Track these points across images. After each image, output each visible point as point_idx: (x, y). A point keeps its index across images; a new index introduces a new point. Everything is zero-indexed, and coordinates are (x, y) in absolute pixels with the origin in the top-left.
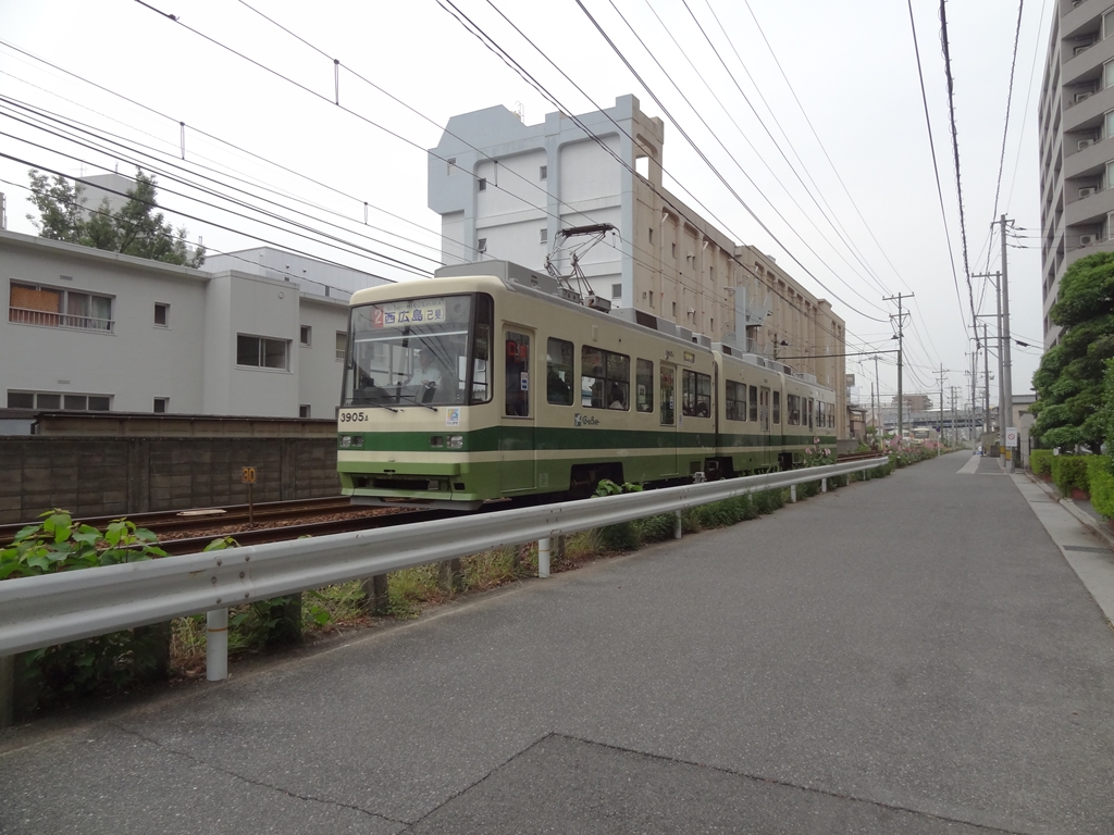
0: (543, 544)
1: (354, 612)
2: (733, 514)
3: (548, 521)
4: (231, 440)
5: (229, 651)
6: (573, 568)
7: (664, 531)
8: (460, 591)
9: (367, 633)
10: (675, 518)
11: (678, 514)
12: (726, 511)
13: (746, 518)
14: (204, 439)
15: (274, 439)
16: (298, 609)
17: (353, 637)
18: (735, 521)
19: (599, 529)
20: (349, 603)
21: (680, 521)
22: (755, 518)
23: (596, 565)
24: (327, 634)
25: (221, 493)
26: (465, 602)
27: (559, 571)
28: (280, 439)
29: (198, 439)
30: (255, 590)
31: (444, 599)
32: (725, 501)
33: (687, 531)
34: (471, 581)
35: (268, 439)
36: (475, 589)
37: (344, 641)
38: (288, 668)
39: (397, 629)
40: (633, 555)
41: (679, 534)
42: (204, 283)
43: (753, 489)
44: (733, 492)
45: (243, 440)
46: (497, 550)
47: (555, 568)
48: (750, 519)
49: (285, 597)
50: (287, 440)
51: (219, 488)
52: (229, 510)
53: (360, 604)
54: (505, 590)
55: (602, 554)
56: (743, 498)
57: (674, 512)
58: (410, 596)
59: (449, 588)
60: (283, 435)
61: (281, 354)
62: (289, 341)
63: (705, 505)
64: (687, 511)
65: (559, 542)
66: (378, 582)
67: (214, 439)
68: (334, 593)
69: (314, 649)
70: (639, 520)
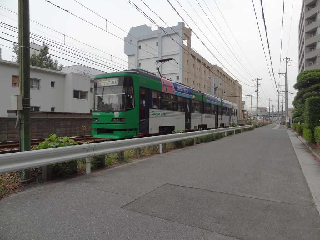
0: (161, 145)
1: (116, 160)
2: (209, 139)
3: (162, 140)
4: (75, 119)
5: (91, 167)
6: (168, 152)
7: (191, 143)
8: (141, 156)
9: (120, 165)
10: (194, 140)
11: (195, 139)
12: (207, 138)
13: (213, 140)
14: (68, 119)
15: (86, 119)
16: (104, 159)
17: (117, 166)
18: (210, 141)
19: (174, 142)
20: (115, 158)
21: (195, 140)
22: (215, 140)
23: (174, 151)
24: (111, 165)
25: (73, 133)
26: (142, 159)
27: (165, 152)
28: (88, 119)
29: (67, 119)
30: (97, 153)
31: (137, 158)
32: (207, 135)
33: (197, 143)
34: (143, 154)
35: (85, 119)
36: (144, 156)
37: (115, 166)
38: (104, 172)
39: (127, 164)
40: (183, 149)
41: (195, 144)
42: (64, 76)
43: (215, 133)
44: (209, 133)
45: (78, 119)
46: (150, 146)
47: (164, 151)
48: (214, 140)
49: (102, 155)
50: (90, 119)
51: (73, 132)
52: (77, 137)
53: (117, 158)
54: (152, 156)
55: (175, 149)
56: (212, 135)
57: (193, 138)
58: (129, 157)
59: (138, 155)
60: (88, 118)
61: (85, 96)
62: (88, 92)
63: (202, 136)
64: (197, 138)
65: (164, 145)
66: (121, 153)
67: (71, 119)
68: (111, 156)
69: (108, 168)
70: (184, 140)
